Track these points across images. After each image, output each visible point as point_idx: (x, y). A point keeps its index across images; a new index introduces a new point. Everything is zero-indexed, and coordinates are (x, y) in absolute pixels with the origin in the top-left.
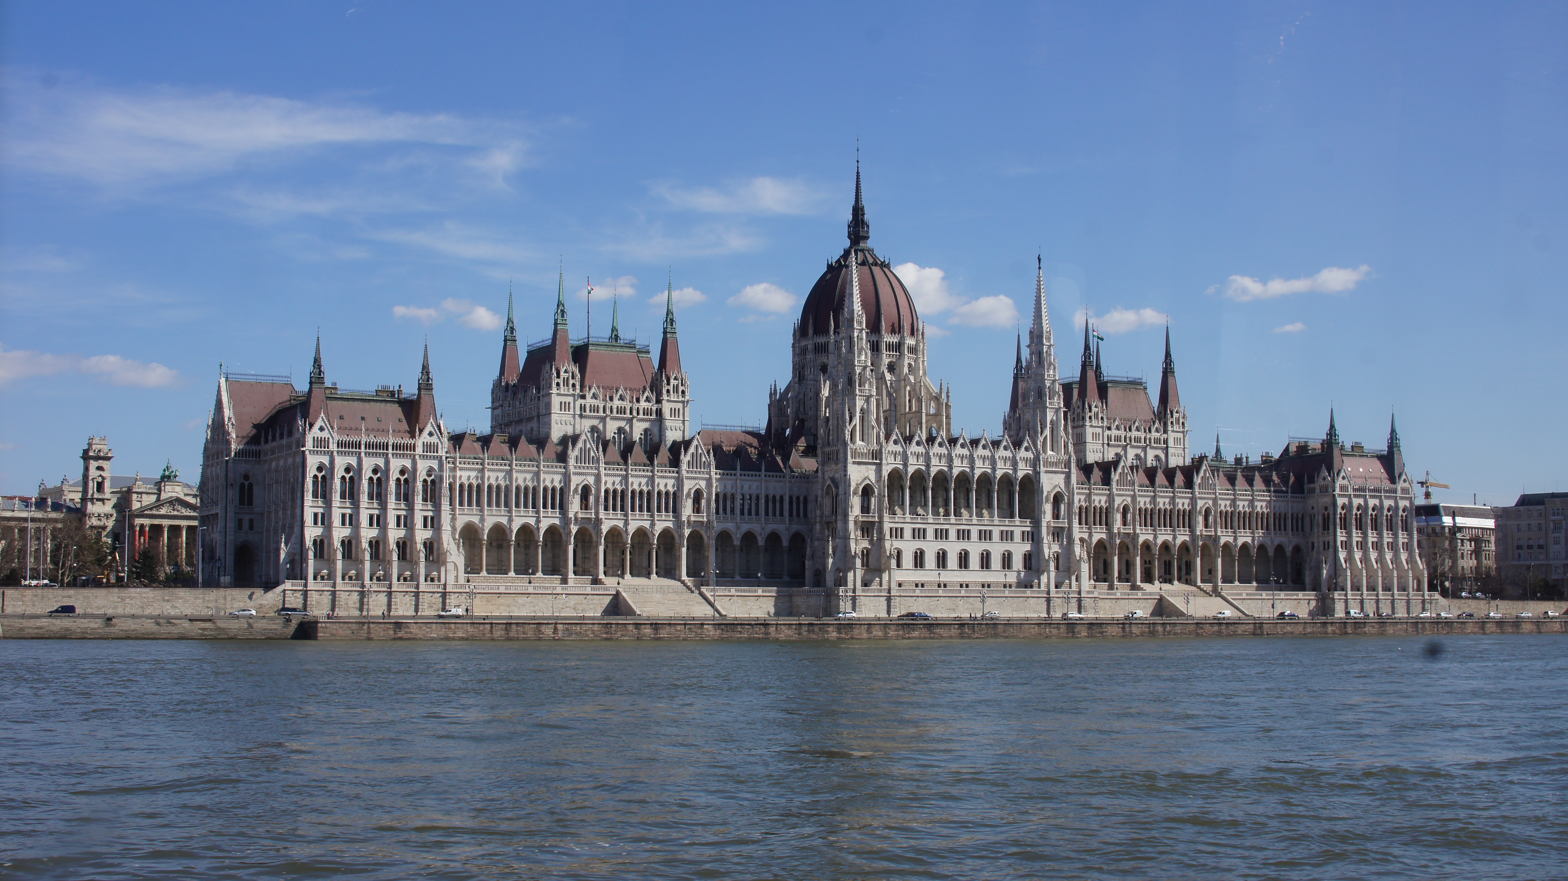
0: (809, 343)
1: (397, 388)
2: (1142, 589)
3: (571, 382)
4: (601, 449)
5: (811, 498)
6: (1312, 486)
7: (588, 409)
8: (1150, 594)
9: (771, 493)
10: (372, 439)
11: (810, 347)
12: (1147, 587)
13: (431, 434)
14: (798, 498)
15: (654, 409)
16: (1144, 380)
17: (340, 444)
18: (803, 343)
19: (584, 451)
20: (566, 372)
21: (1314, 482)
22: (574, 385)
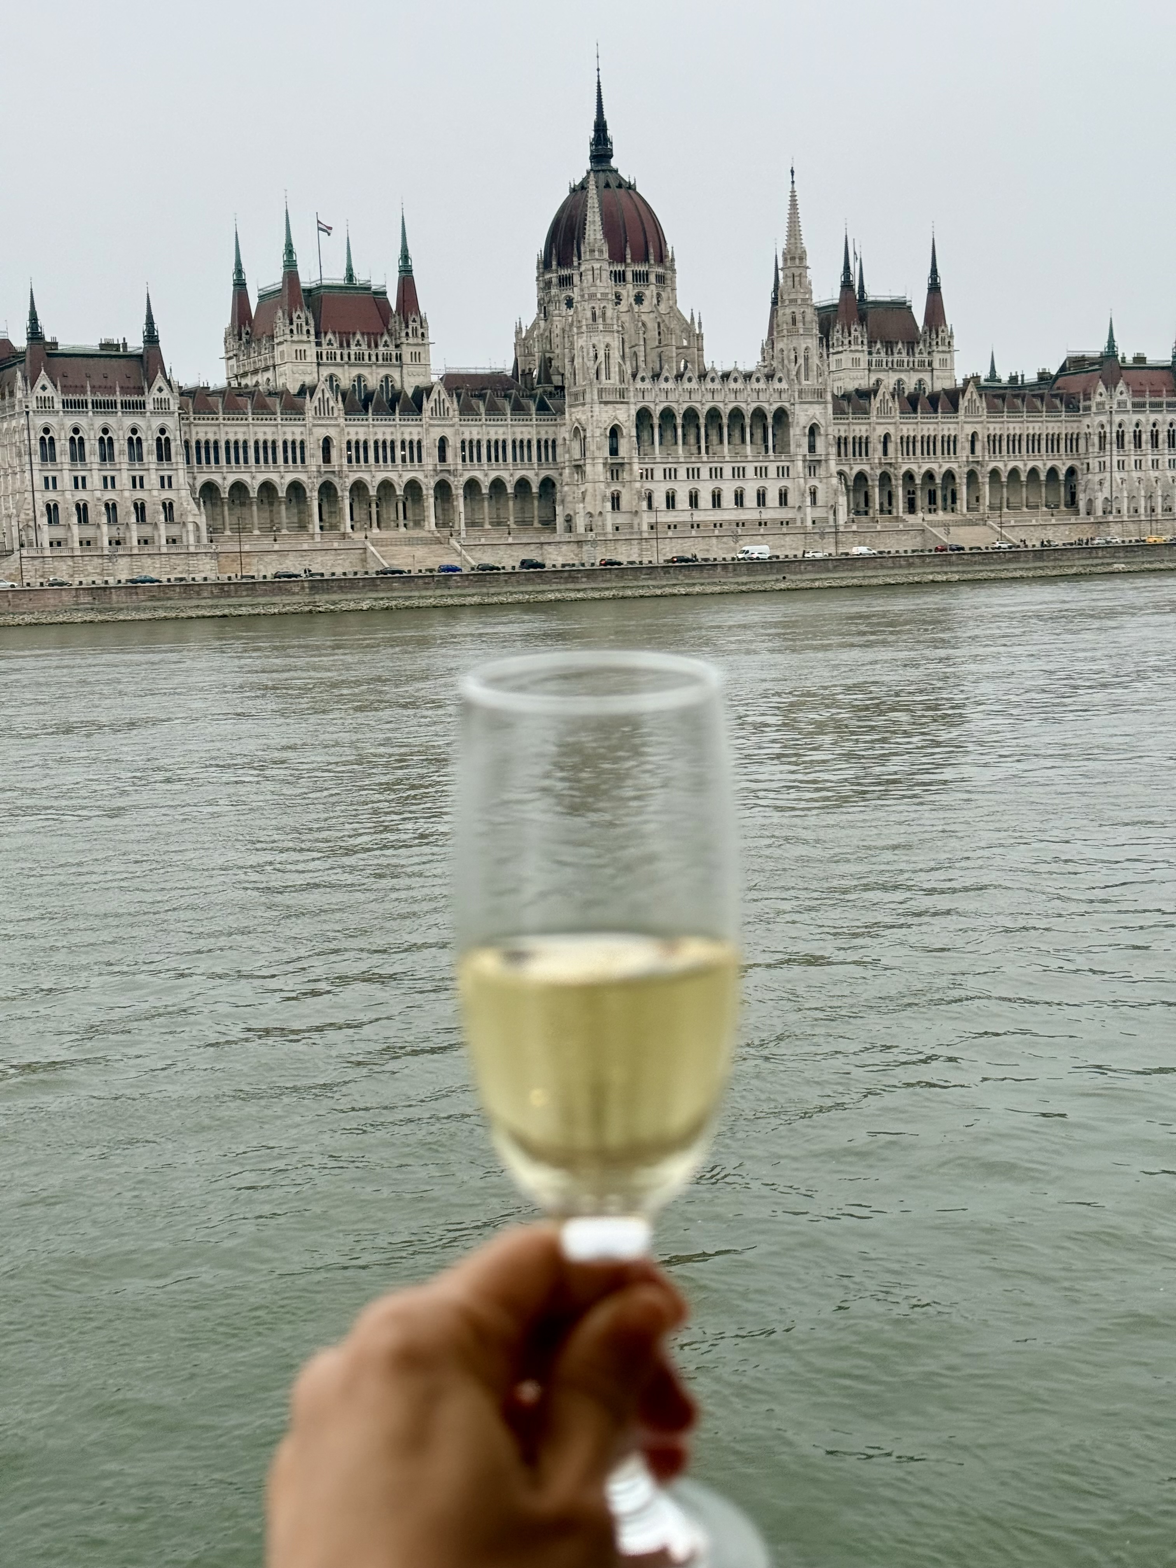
0: (553, 276)
1: (121, 342)
2: (904, 520)
3: (305, 328)
4: (340, 398)
5: (559, 442)
6: (1087, 403)
7: (324, 357)
8: (912, 525)
9: (519, 437)
10: (100, 397)
11: (555, 281)
12: (910, 518)
13: (160, 390)
14: (546, 442)
15: (394, 354)
16: (908, 299)
17: (65, 404)
18: (547, 276)
19: (323, 401)
20: (299, 317)
21: (1090, 399)
22: (308, 332)
